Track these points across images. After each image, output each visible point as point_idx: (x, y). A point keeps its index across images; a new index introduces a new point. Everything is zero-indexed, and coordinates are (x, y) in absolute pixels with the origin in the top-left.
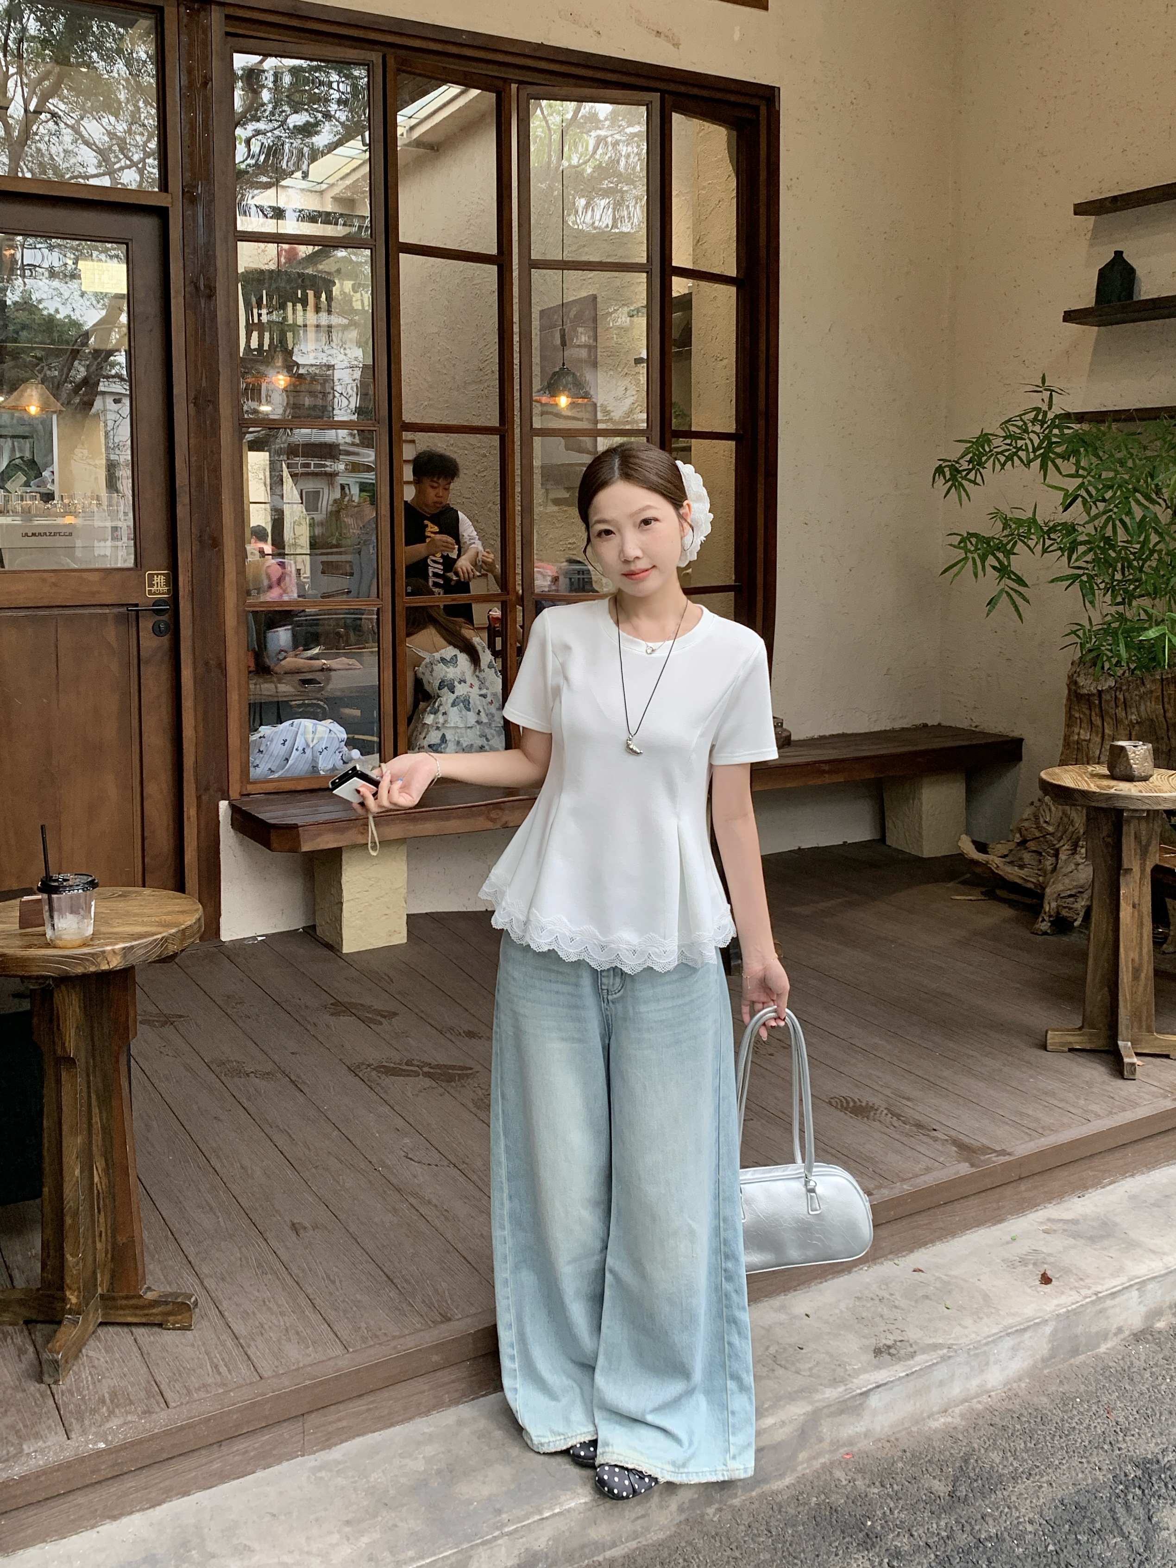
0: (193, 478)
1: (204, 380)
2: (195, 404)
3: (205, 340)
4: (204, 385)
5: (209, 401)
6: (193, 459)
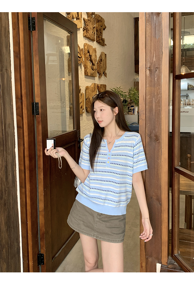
0: (147, 107)
1: (154, 58)
2: (150, 70)
3: (155, 37)
4: (154, 60)
5: (156, 68)
6: (148, 97)
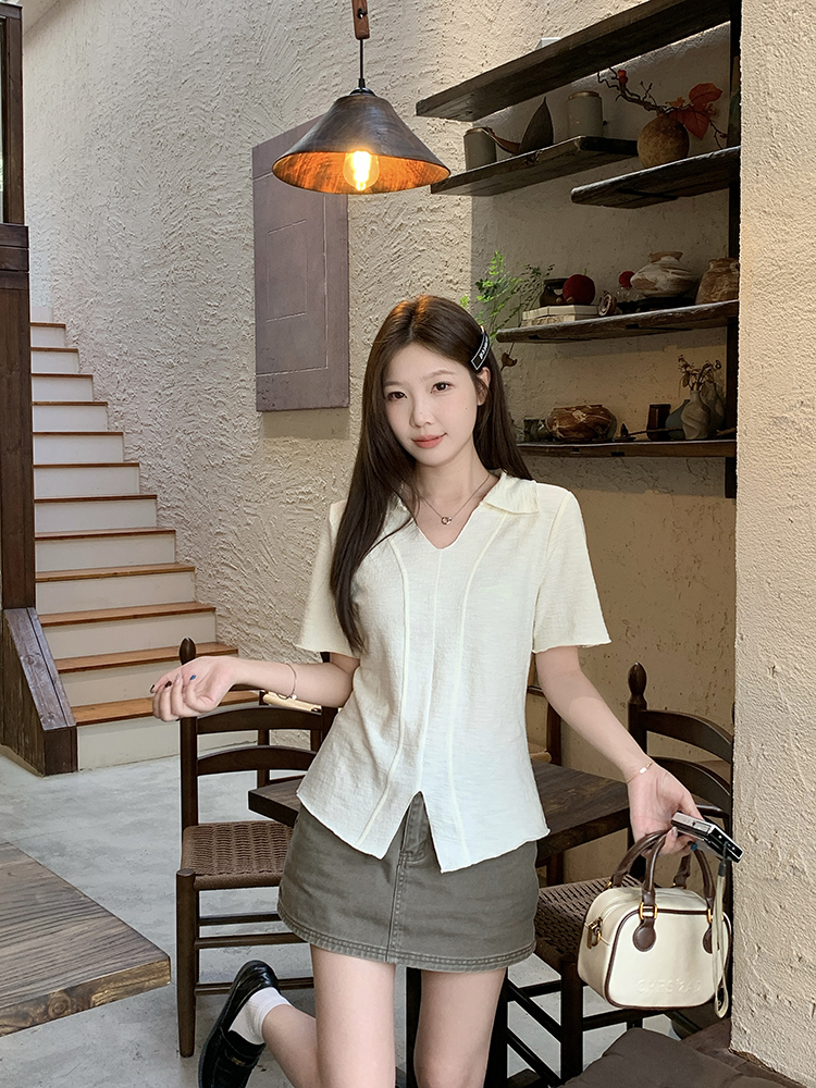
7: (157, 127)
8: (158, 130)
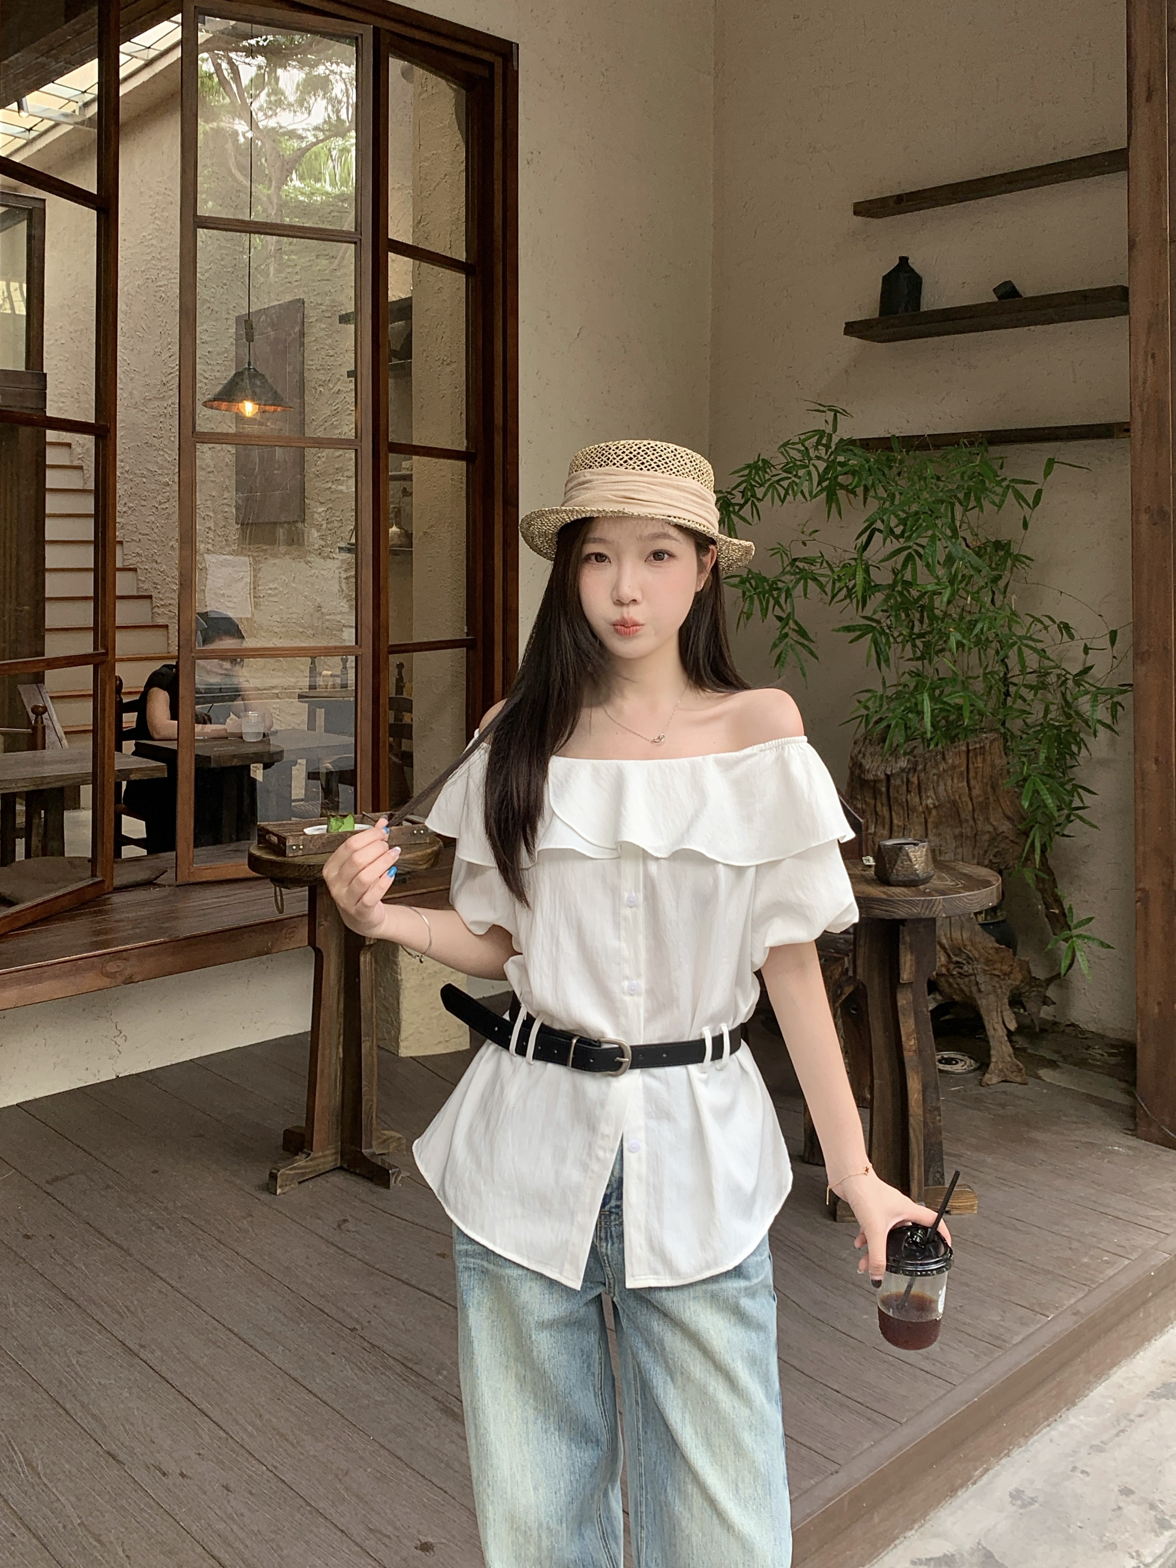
7: (159, 284)
8: (160, 286)
